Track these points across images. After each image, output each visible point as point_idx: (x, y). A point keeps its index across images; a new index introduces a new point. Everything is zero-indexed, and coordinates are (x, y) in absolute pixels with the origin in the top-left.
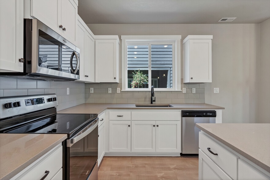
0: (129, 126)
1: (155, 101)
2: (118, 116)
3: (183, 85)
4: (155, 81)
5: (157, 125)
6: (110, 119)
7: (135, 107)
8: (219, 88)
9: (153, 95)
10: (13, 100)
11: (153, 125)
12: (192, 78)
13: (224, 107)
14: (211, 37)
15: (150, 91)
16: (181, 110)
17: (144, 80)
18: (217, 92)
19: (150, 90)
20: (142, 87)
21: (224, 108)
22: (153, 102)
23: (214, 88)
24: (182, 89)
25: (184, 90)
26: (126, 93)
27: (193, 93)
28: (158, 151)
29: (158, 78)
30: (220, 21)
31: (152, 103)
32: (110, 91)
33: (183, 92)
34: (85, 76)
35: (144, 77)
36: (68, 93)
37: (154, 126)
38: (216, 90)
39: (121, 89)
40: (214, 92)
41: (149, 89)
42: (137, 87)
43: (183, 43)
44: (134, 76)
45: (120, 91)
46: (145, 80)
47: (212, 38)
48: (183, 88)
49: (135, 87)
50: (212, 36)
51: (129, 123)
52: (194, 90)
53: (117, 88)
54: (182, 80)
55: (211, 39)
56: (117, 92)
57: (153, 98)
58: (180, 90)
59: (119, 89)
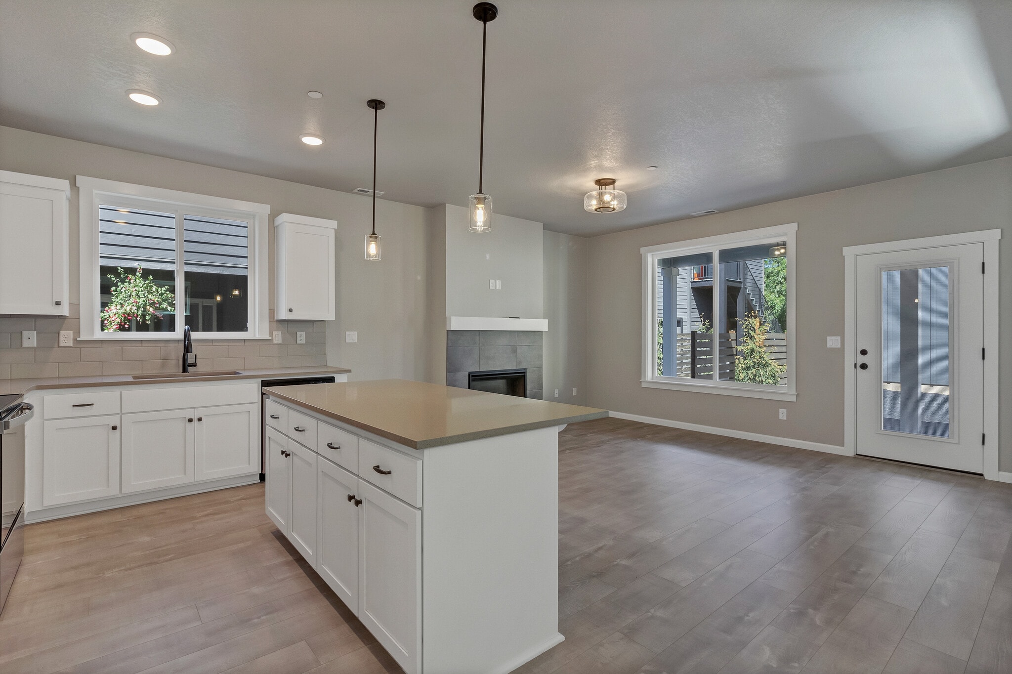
0: (114, 428)
1: (195, 366)
2: (74, 406)
3: (275, 324)
4: (207, 310)
5: (197, 417)
6: (45, 417)
7: (131, 379)
8: (356, 333)
9: (187, 348)
11: (187, 419)
12: (291, 310)
13: (350, 368)
14: (334, 224)
15: (179, 341)
16: (260, 380)
17: (160, 304)
18: (352, 341)
19: (182, 337)
20: (152, 327)
21: (349, 371)
22: (191, 369)
23: (347, 333)
24: (271, 334)
25: (278, 338)
26: (98, 345)
27: (299, 342)
28: (200, 478)
29: (218, 298)
30: (356, 191)
31: (185, 370)
32: (31, 339)
33: (275, 342)
35: (162, 294)
37: (190, 420)
38: (352, 337)
39: (78, 332)
40: (347, 341)
41: (178, 333)
42: (129, 330)
43: (275, 225)
44: (116, 291)
45: (75, 340)
46: (165, 305)
47: (337, 228)
48: (275, 333)
49: (122, 328)
50: (336, 222)
51: (115, 421)
52: (302, 337)
53: (62, 333)
54: (272, 312)
55: (335, 229)
56: (62, 344)
57: (190, 359)
58: (267, 337)
59: (70, 333)
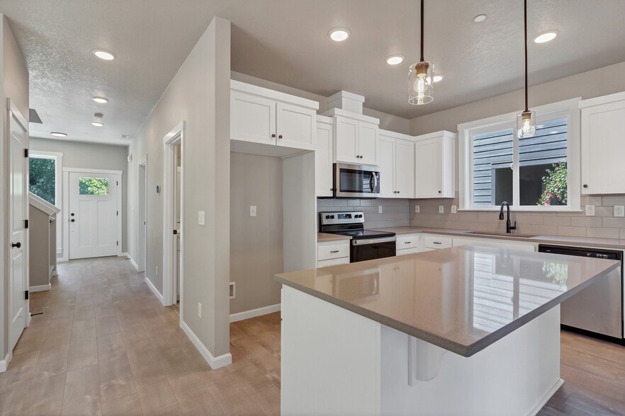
3: (587, 199)
10: (331, 214)
12: (585, 186)
16: (537, 244)
25: (591, 210)
27: (616, 215)
31: (508, 232)
32: (441, 210)
33: (587, 214)
34: (395, 192)
36: (380, 211)
39: (458, 207)
45: (457, 210)
52: (619, 208)
53: (452, 206)
56: (452, 212)
58: (579, 210)
59: (455, 207)
